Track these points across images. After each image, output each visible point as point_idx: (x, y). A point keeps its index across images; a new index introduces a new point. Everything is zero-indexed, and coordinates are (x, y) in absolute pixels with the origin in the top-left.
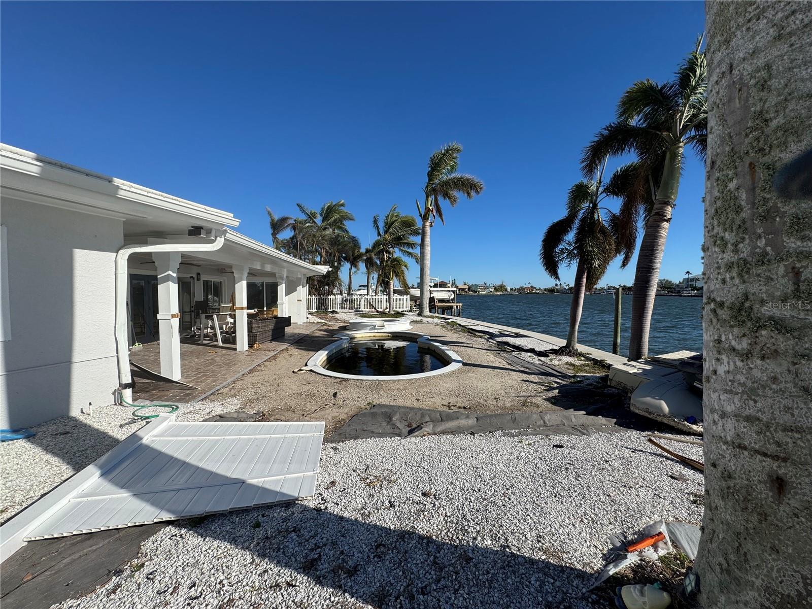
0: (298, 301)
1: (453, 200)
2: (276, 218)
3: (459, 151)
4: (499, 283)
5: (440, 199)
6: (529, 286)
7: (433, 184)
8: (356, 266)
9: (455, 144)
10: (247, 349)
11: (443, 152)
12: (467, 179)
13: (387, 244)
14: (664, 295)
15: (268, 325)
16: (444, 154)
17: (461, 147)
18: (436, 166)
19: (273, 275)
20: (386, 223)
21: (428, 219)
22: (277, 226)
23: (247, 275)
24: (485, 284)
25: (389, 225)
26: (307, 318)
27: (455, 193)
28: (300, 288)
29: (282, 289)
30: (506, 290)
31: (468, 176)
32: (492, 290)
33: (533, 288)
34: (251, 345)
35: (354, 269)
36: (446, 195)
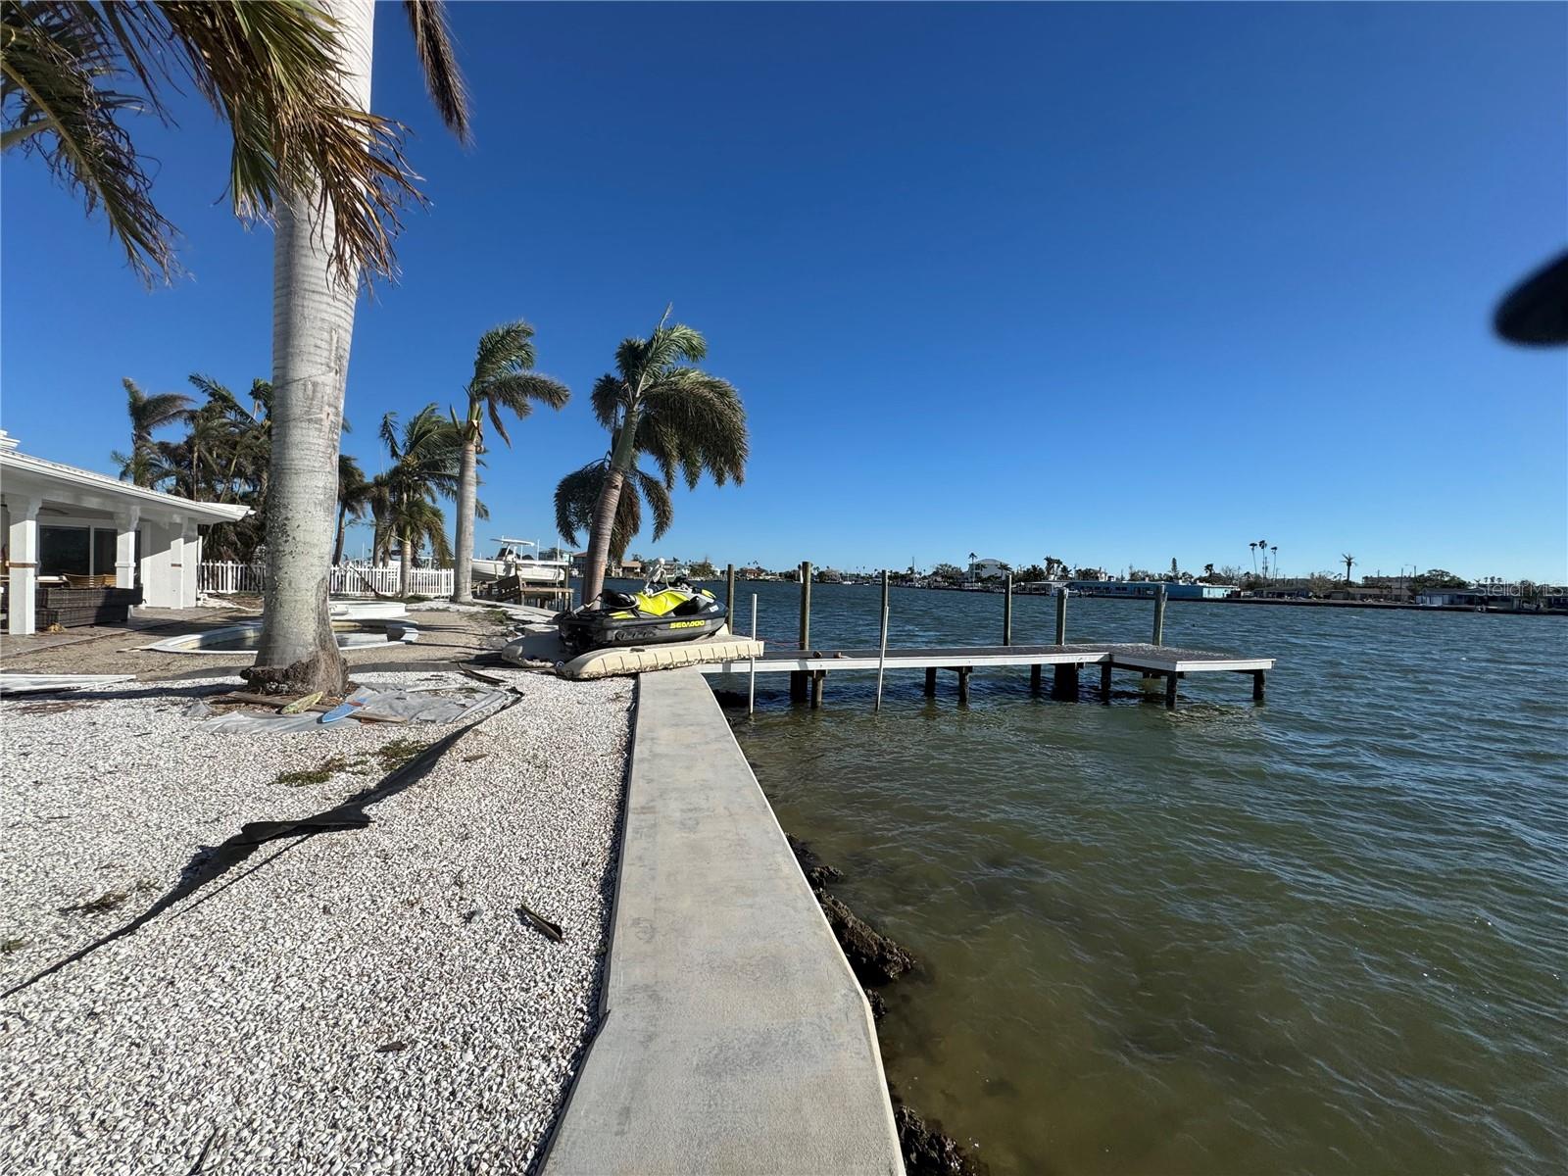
0: (173, 565)
1: (521, 410)
2: (146, 394)
3: (529, 334)
4: (701, 561)
5: (499, 407)
6: (754, 567)
7: (483, 382)
8: (352, 510)
9: (522, 323)
10: (33, 632)
11: (501, 332)
12: (542, 382)
13: (410, 473)
14: (944, 588)
15: (85, 599)
16: (503, 337)
17: (532, 327)
18: (488, 353)
19: (110, 515)
20: (411, 432)
21: (472, 439)
22: (144, 413)
23: (37, 511)
24: (675, 560)
25: (417, 438)
26: (198, 599)
27: (529, 401)
28: (178, 544)
29: (126, 543)
30: (713, 573)
31: (543, 376)
32: (687, 572)
33: (760, 571)
34: (42, 626)
35: (348, 515)
36: (511, 402)
